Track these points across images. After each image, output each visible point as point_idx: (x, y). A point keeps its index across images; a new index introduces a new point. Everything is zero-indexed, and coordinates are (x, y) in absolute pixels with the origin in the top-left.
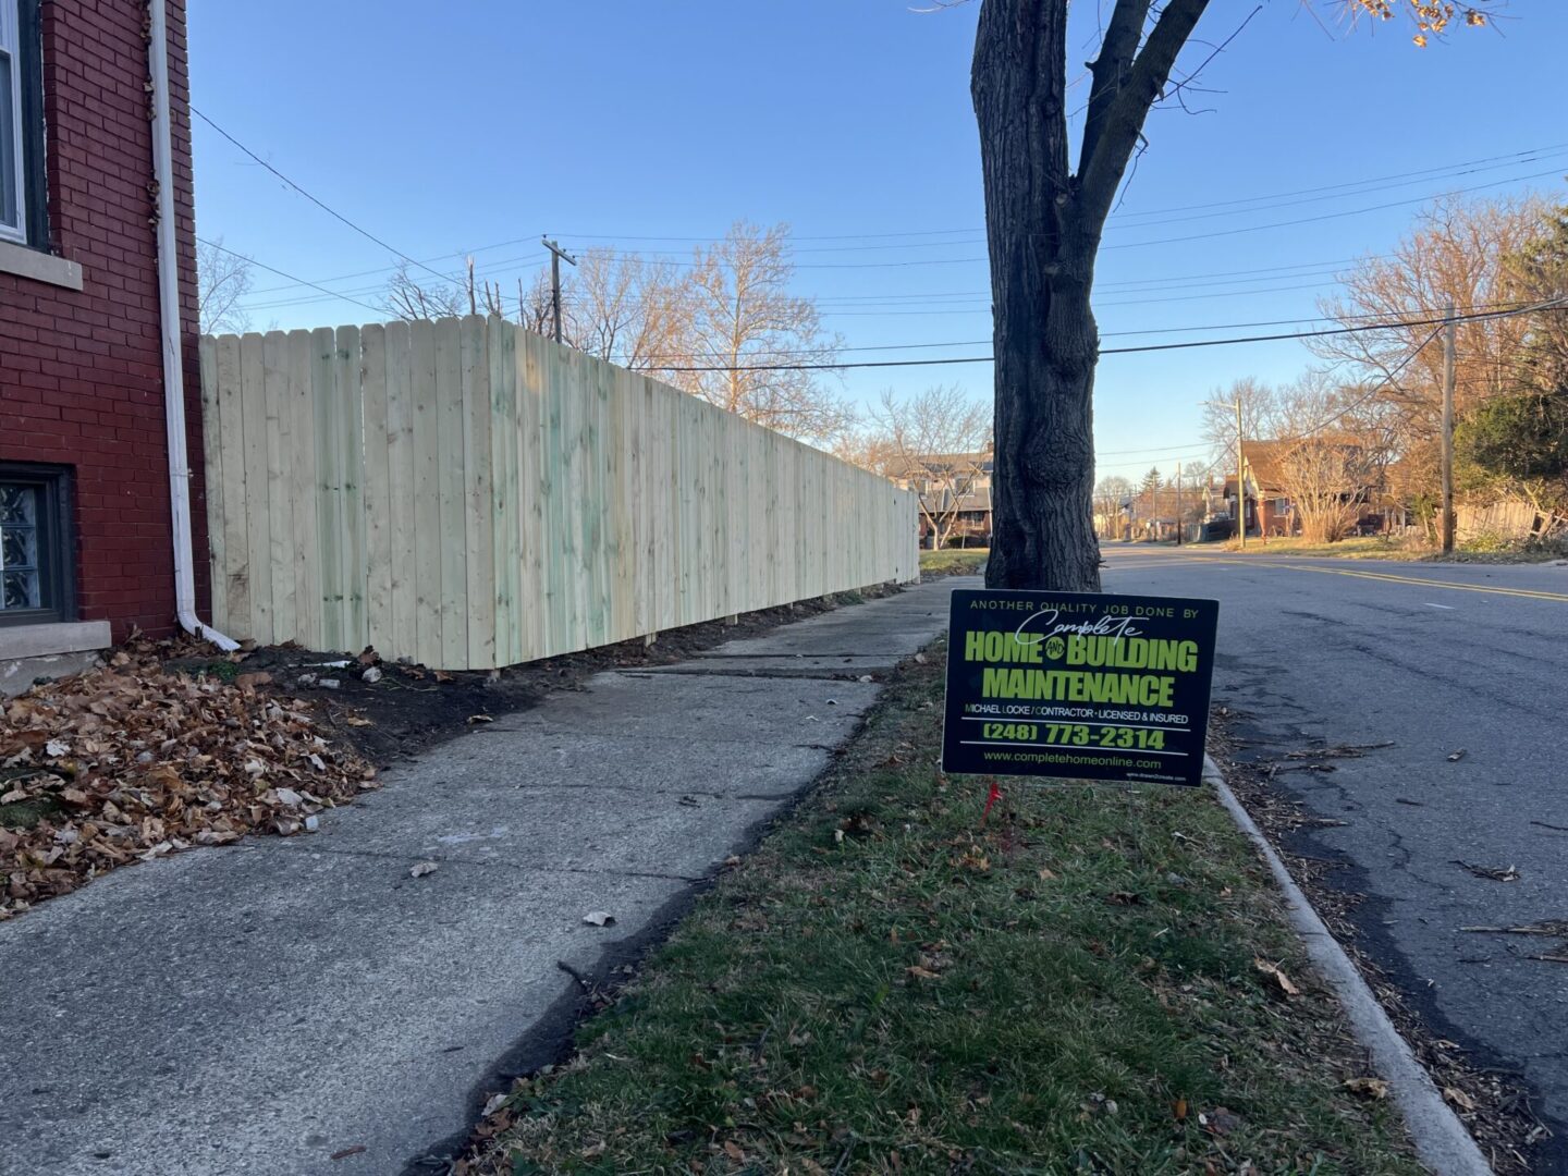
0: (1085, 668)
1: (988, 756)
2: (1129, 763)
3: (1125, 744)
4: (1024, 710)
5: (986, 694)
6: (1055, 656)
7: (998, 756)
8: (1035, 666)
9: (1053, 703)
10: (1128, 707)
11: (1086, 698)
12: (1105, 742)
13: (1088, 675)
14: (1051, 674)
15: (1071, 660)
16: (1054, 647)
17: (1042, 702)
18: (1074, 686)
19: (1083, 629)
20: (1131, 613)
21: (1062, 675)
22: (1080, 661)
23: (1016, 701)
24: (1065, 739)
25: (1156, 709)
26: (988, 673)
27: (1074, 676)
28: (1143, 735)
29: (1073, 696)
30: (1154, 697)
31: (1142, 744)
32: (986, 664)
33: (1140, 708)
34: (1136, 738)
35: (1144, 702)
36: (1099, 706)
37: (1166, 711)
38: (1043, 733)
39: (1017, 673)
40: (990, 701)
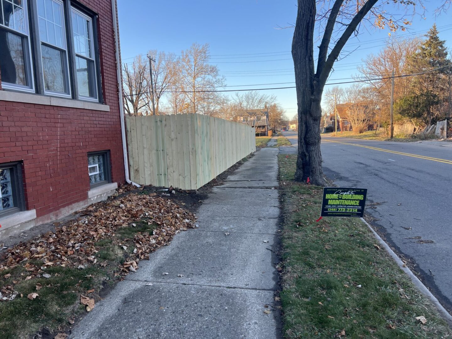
0: (345, 199)
1: (328, 214)
2: (351, 214)
3: (351, 211)
4: (335, 206)
5: (329, 204)
6: (340, 198)
7: (330, 214)
8: (337, 199)
9: (340, 205)
10: (352, 205)
11: (345, 204)
12: (348, 211)
13: (345, 201)
14: (339, 200)
15: (343, 198)
16: (340, 196)
17: (338, 205)
18: (343, 202)
19: (345, 193)
20: (353, 191)
21: (341, 201)
22: (344, 198)
23: (334, 205)
24: (341, 210)
25: (356, 206)
26: (329, 200)
27: (343, 201)
28: (354, 210)
29: (343, 204)
30: (356, 204)
31: (354, 211)
32: (329, 199)
33: (354, 205)
34: (353, 210)
35: (355, 205)
36: (347, 205)
37: (358, 206)
38: (338, 210)
39: (334, 200)
40: (329, 205)
